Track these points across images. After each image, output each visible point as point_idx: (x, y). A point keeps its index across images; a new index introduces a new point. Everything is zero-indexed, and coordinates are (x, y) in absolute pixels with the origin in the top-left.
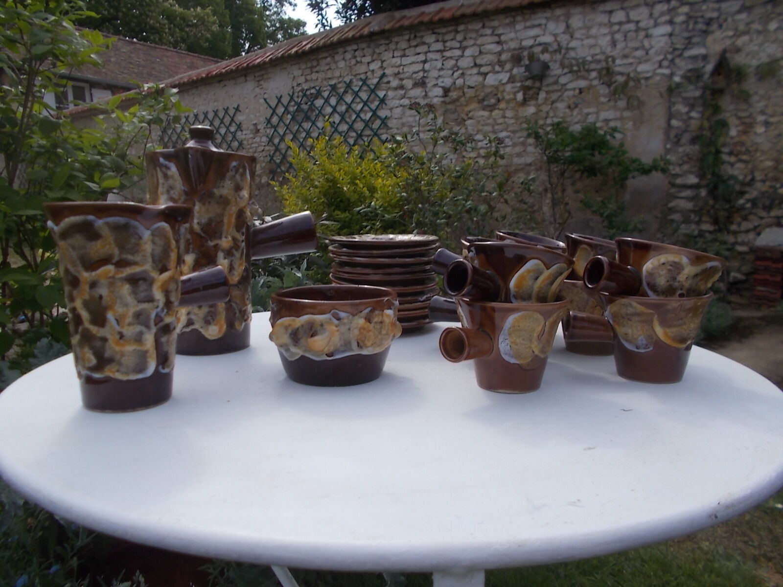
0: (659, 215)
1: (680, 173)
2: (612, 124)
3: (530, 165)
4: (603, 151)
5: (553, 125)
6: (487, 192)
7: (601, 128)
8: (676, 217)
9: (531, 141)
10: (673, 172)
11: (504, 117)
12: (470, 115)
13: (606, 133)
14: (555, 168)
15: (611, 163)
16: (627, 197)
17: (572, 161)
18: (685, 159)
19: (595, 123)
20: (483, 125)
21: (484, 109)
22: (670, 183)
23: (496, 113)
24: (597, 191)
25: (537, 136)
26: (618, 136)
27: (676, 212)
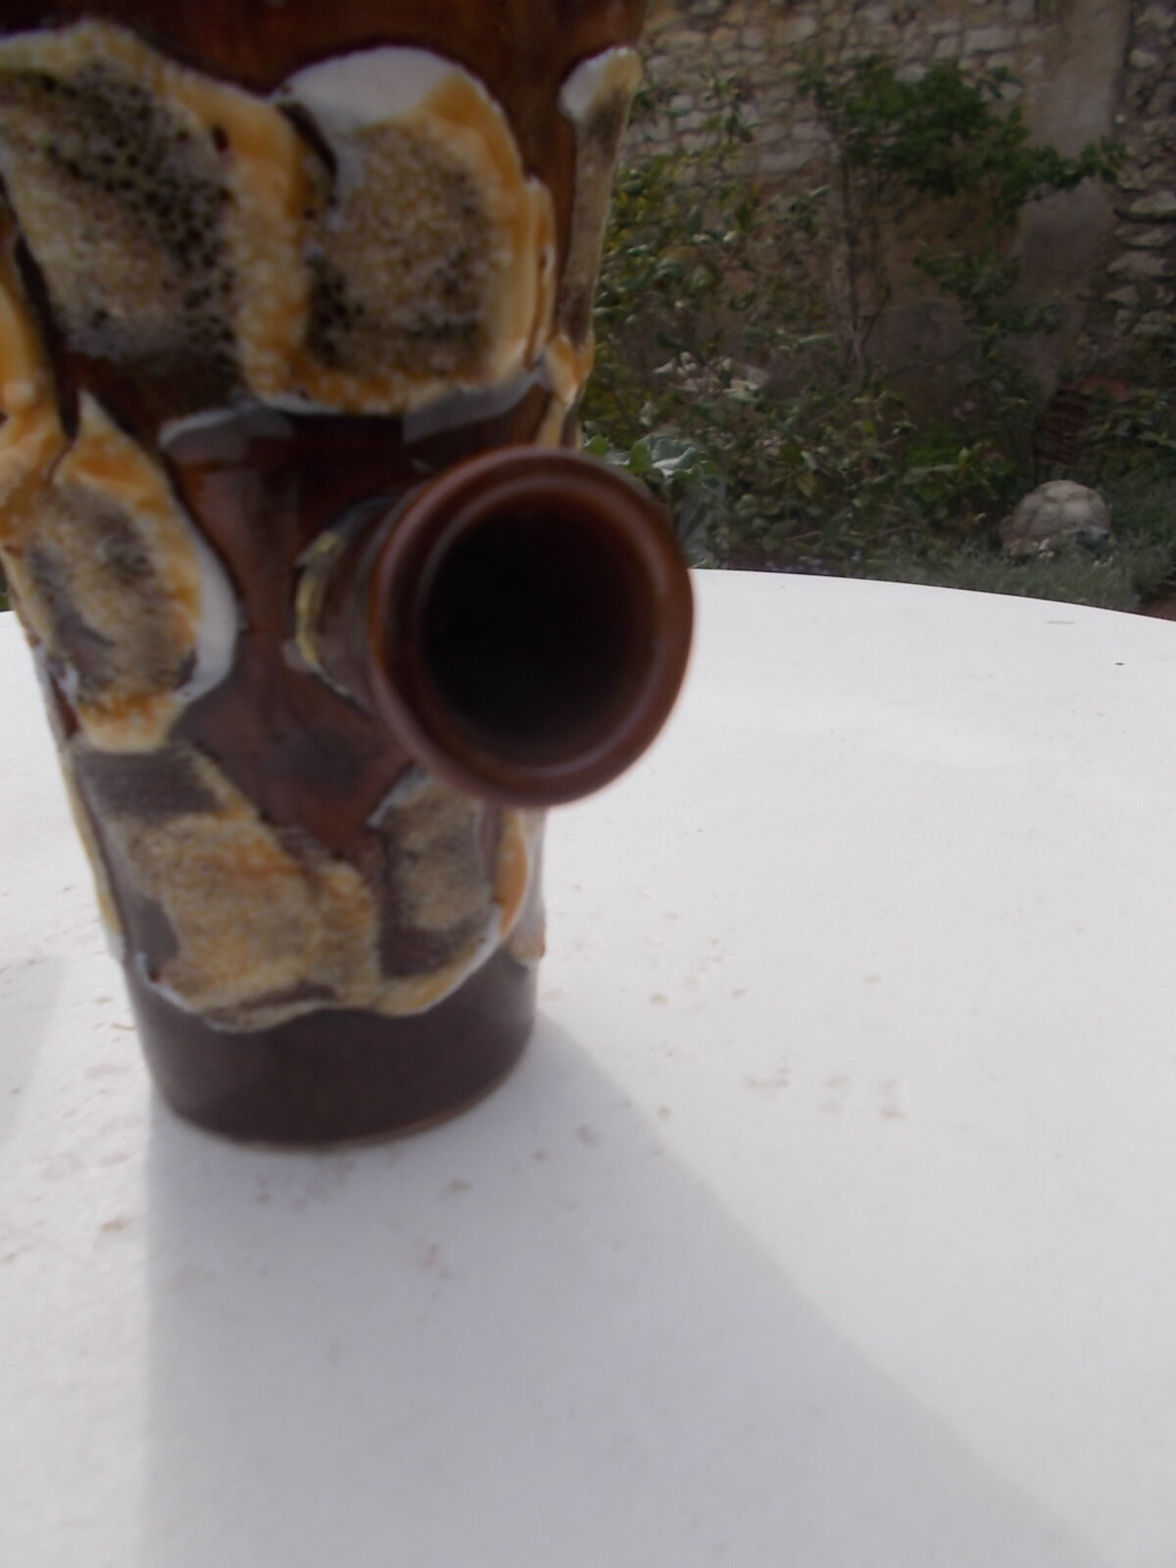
0: (1087, 293)
1: (1142, 186)
2: (994, 63)
3: (800, 172)
4: (974, 131)
5: (857, 65)
6: (707, 232)
7: (968, 74)
8: (1124, 294)
9: (807, 107)
10: (1127, 185)
11: (739, 46)
12: (660, 42)
13: (980, 83)
14: (860, 179)
15: (989, 164)
16: (1018, 249)
17: (897, 160)
18: (1157, 150)
19: (955, 62)
20: (690, 71)
21: (692, 24)
22: (1116, 212)
23: (721, 36)
24: (951, 237)
25: (822, 97)
26: (1009, 91)
27: (1127, 282)
